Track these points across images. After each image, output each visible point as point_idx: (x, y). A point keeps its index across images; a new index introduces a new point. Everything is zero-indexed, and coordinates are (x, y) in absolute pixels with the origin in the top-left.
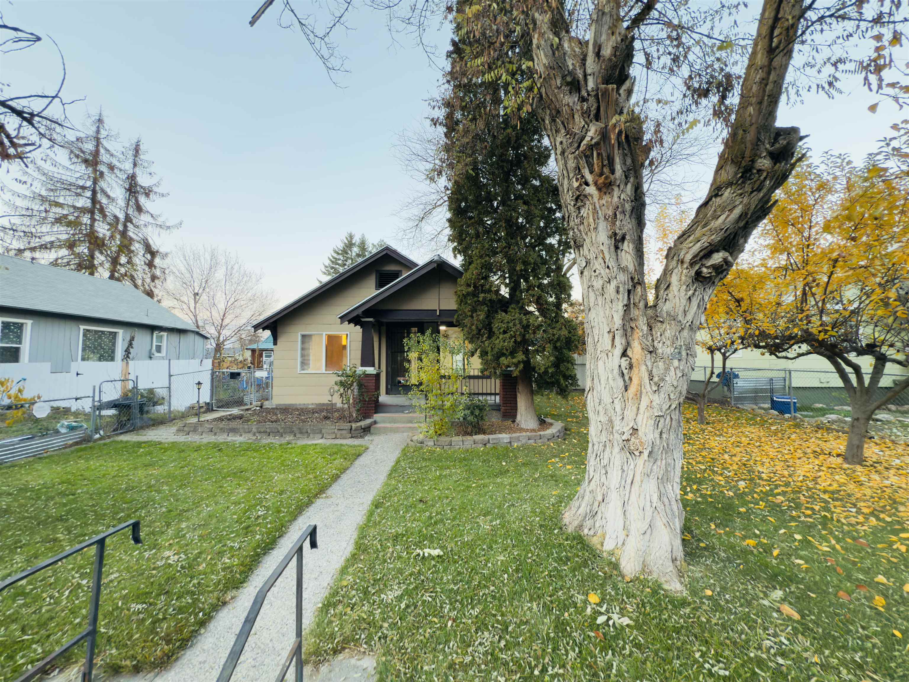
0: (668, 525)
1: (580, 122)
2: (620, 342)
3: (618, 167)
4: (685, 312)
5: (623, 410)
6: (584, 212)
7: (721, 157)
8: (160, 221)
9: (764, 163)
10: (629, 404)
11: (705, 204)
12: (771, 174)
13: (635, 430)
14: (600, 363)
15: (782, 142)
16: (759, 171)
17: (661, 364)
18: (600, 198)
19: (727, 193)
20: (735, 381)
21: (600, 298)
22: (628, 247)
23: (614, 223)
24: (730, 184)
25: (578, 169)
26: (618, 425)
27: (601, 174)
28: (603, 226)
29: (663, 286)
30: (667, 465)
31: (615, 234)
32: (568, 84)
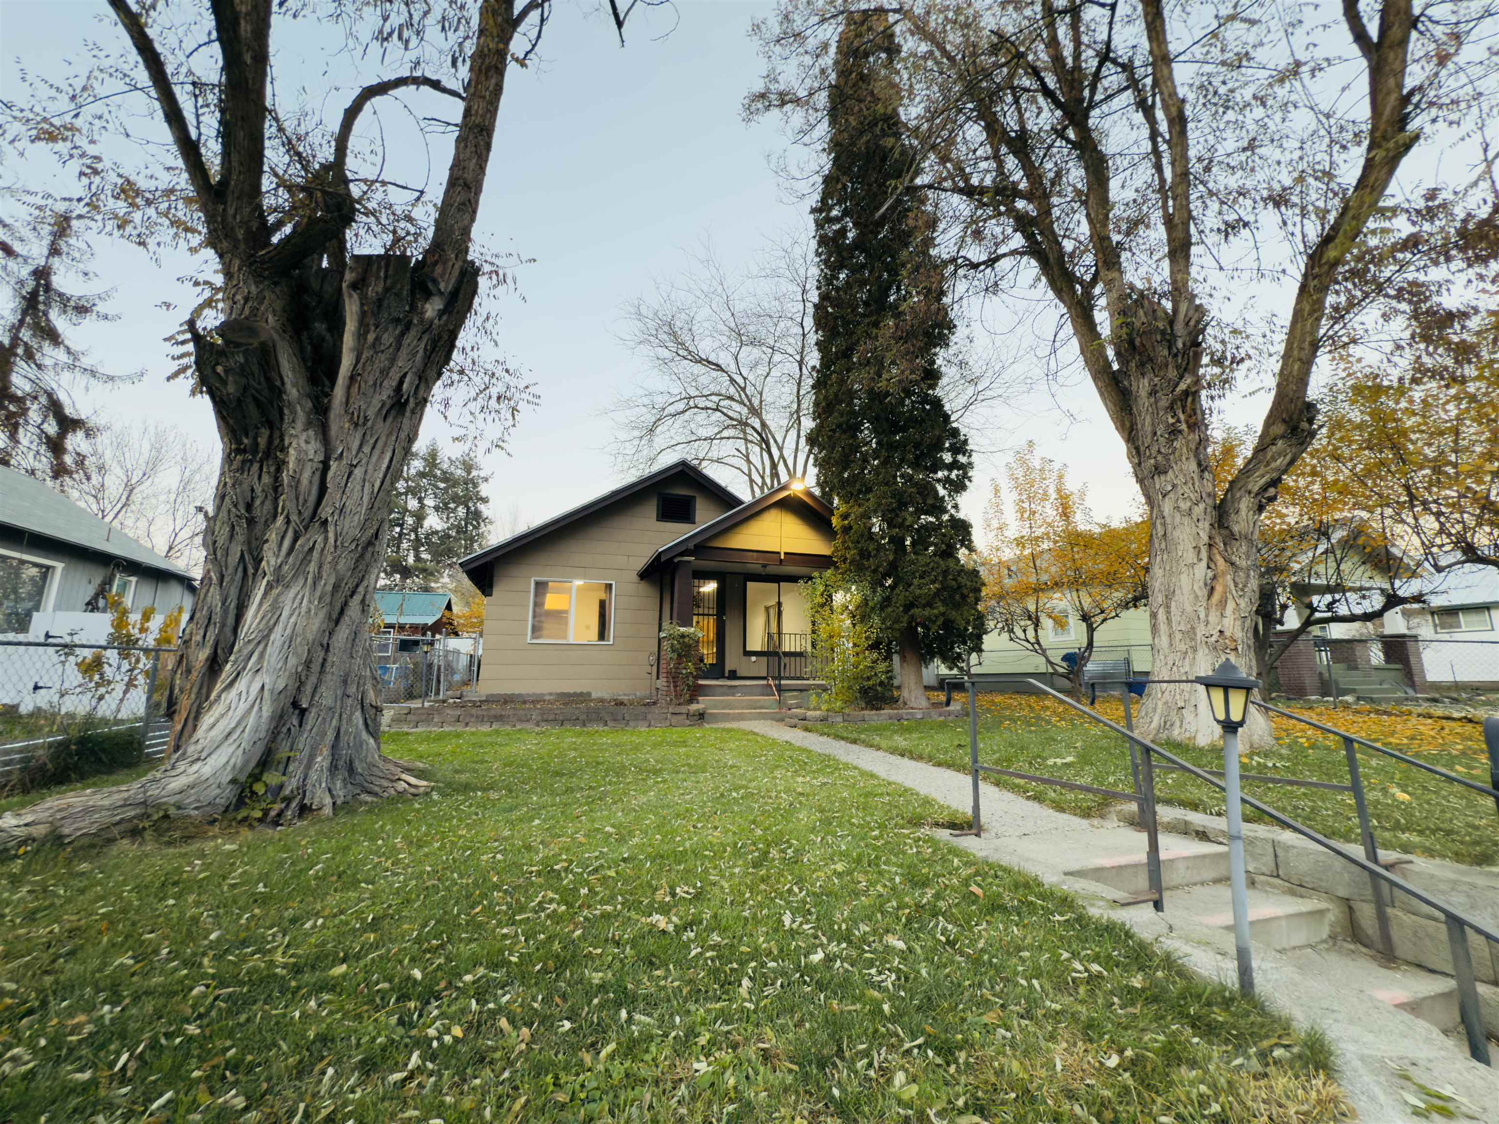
2: (1204, 555)
5: (1207, 616)
6: (1176, 444)
8: (86, 362)
9: (1304, 425)
10: (1214, 609)
13: (1222, 632)
14: (1184, 576)
15: (1309, 413)
16: (1302, 431)
18: (1190, 435)
19: (1279, 443)
21: (1185, 519)
22: (1209, 475)
23: (1197, 456)
24: (1282, 437)
25: (1171, 407)
27: (1190, 415)
31: (1200, 465)
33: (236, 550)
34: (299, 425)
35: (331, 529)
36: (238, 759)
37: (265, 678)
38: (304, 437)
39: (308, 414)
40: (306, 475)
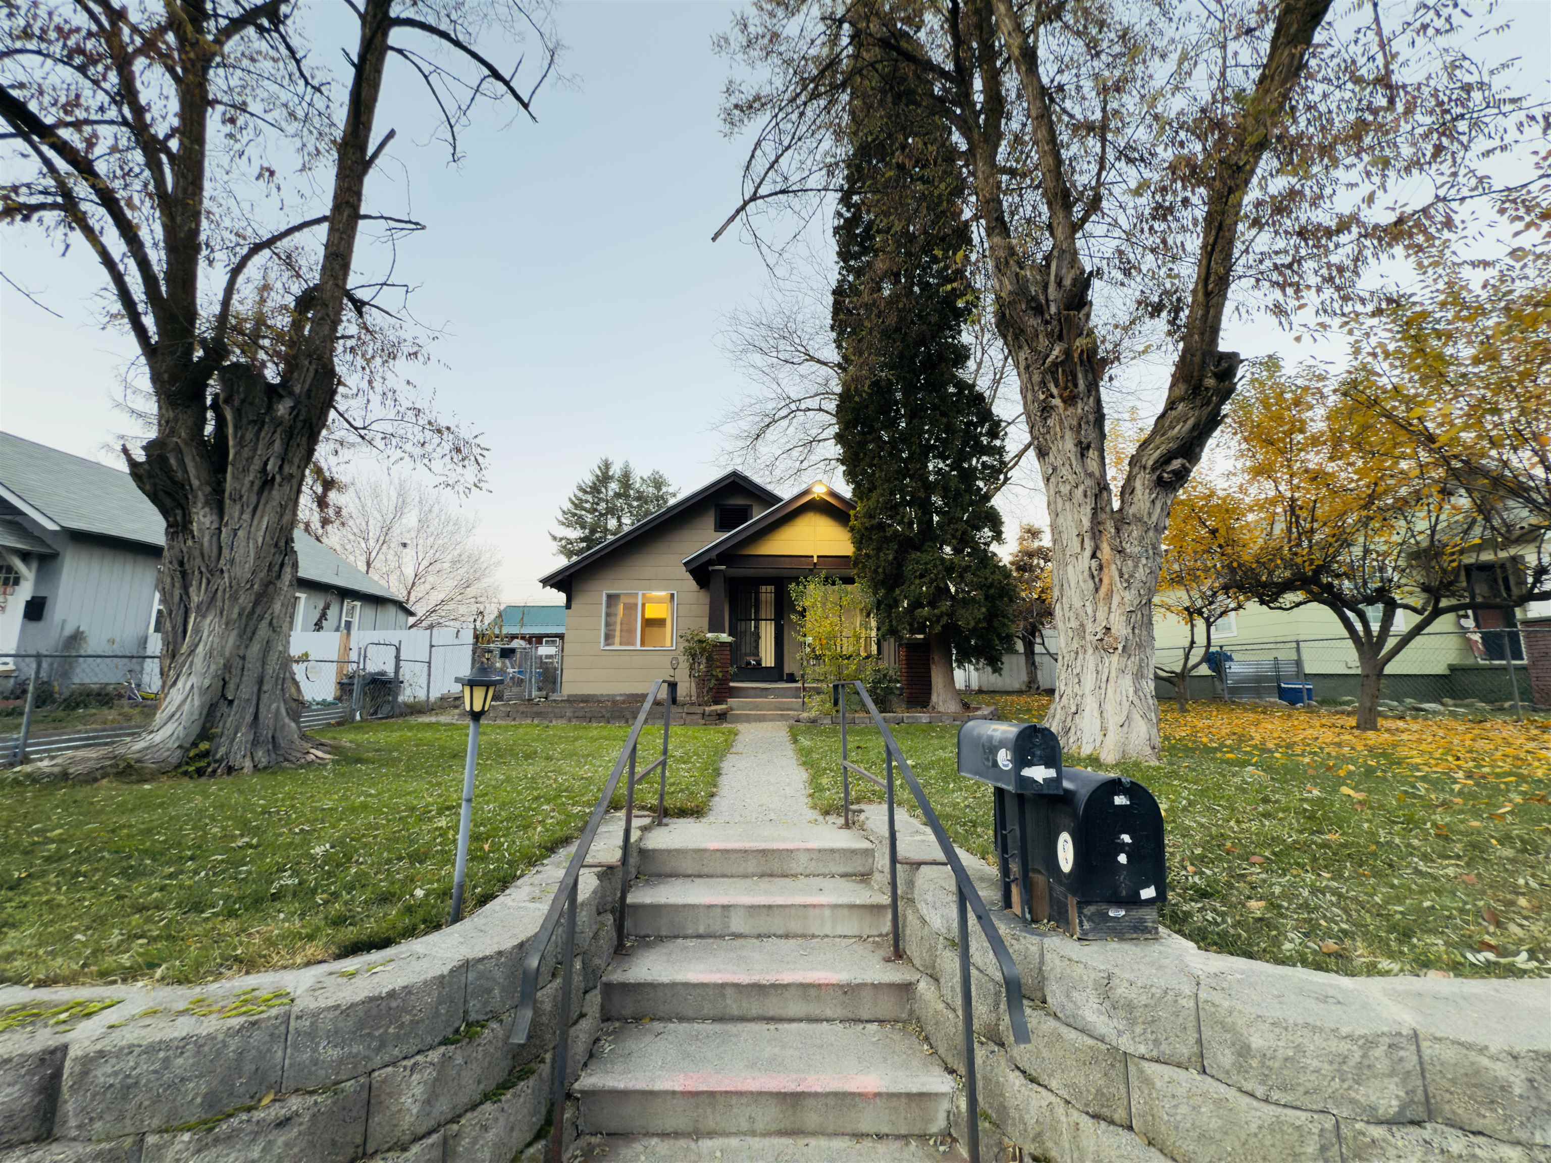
0: (1144, 716)
1: (1043, 342)
2: (1089, 545)
3: (1081, 382)
4: (1150, 514)
5: (1095, 612)
6: (1050, 422)
7: (1173, 376)
9: (1210, 382)
10: (1101, 604)
11: (1162, 416)
12: (1217, 391)
13: (1108, 629)
14: (1070, 568)
15: (1224, 365)
16: (1207, 389)
17: (1130, 563)
18: (1065, 409)
19: (1181, 407)
20: (1227, 665)
21: (1068, 504)
22: (1092, 454)
23: (1079, 432)
24: (1182, 399)
25: (1043, 383)
26: (1090, 628)
27: (1066, 388)
28: (1068, 435)
29: (1128, 491)
30: (1141, 660)
31: (1080, 443)
32: (1032, 308)
33: (177, 592)
34: (200, 505)
35: (226, 575)
36: (180, 731)
37: (193, 679)
38: (202, 513)
39: (206, 496)
40: (206, 540)
